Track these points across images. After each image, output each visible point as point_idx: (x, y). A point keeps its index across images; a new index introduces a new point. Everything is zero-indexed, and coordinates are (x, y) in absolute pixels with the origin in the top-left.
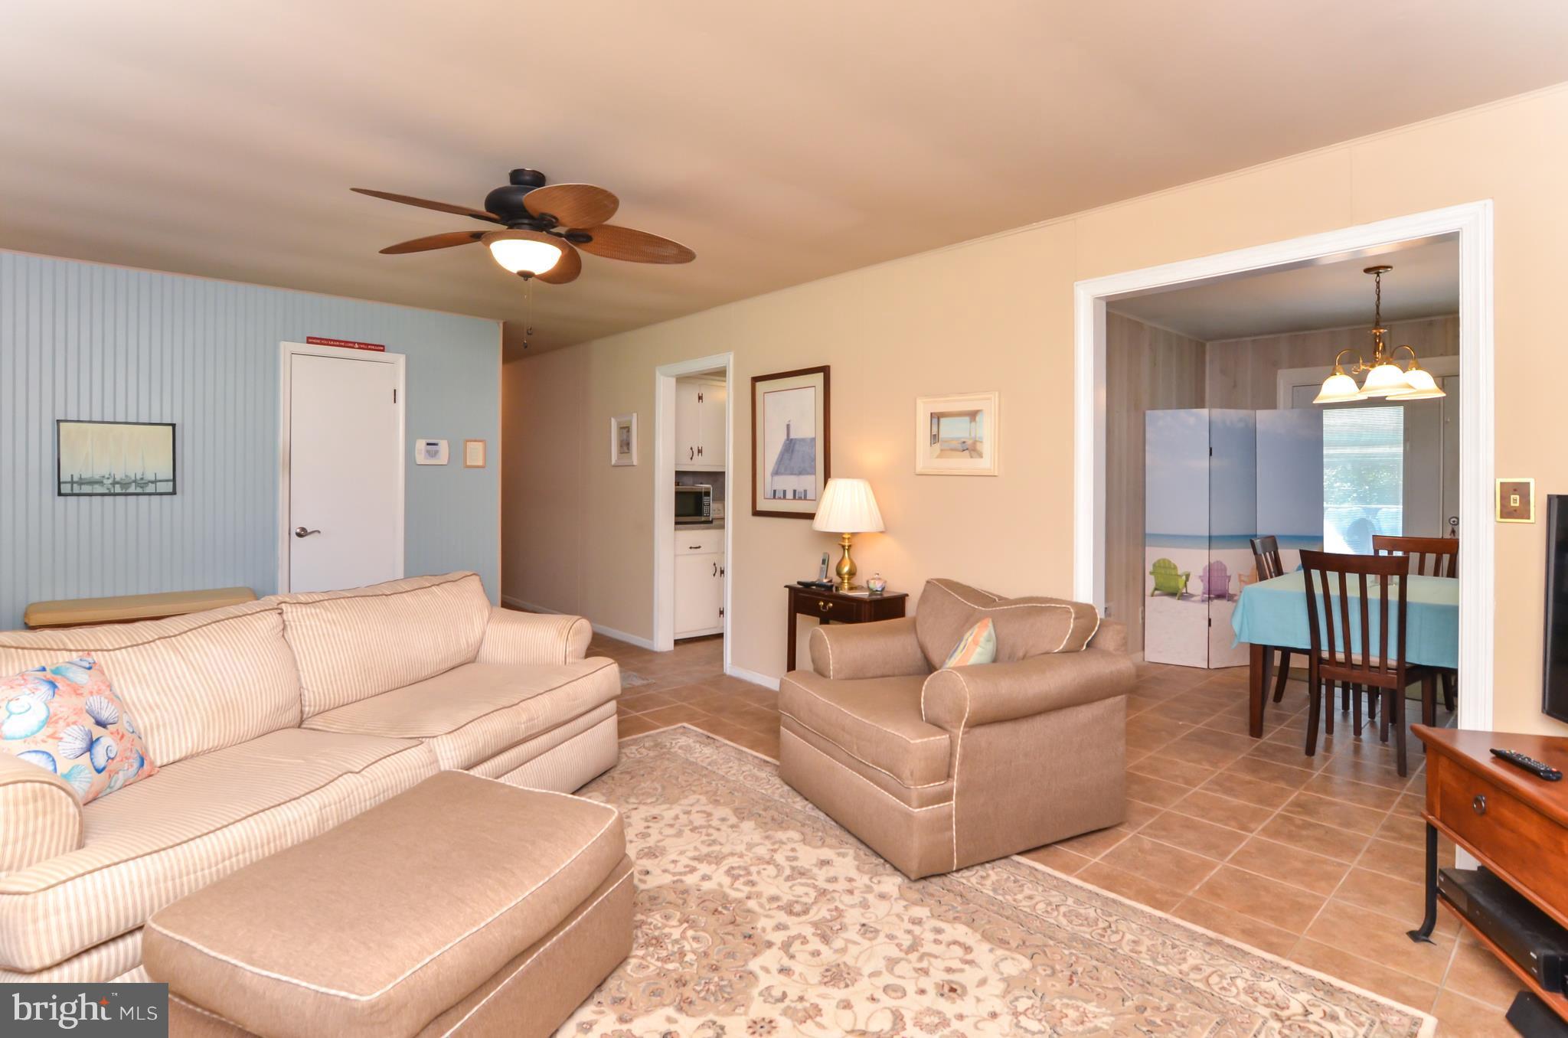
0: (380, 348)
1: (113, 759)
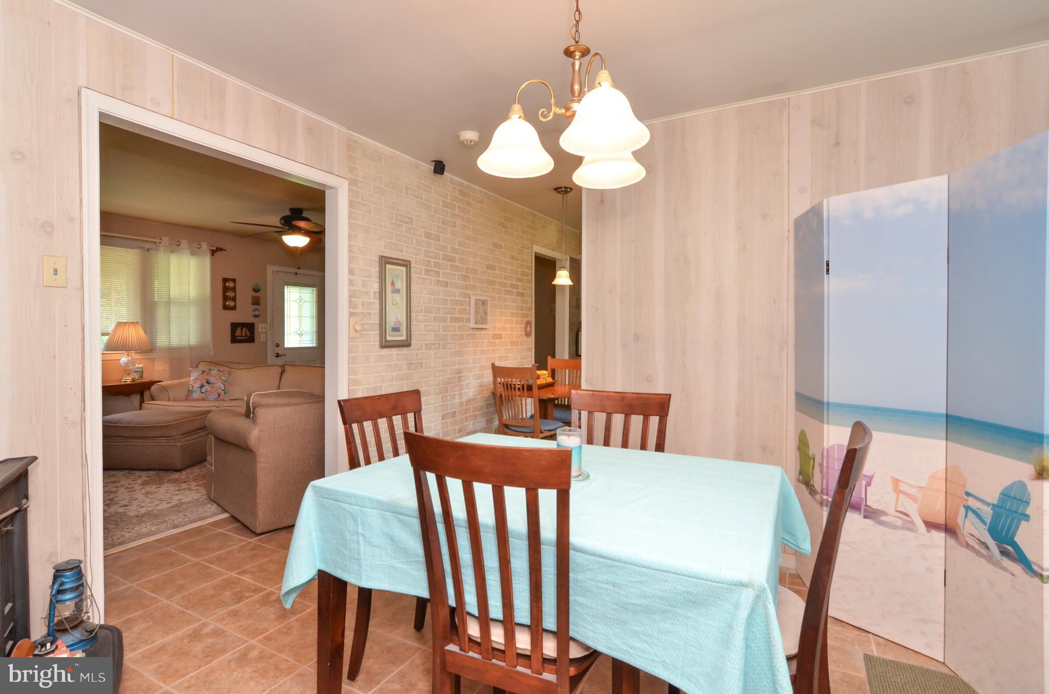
1: (208, 392)
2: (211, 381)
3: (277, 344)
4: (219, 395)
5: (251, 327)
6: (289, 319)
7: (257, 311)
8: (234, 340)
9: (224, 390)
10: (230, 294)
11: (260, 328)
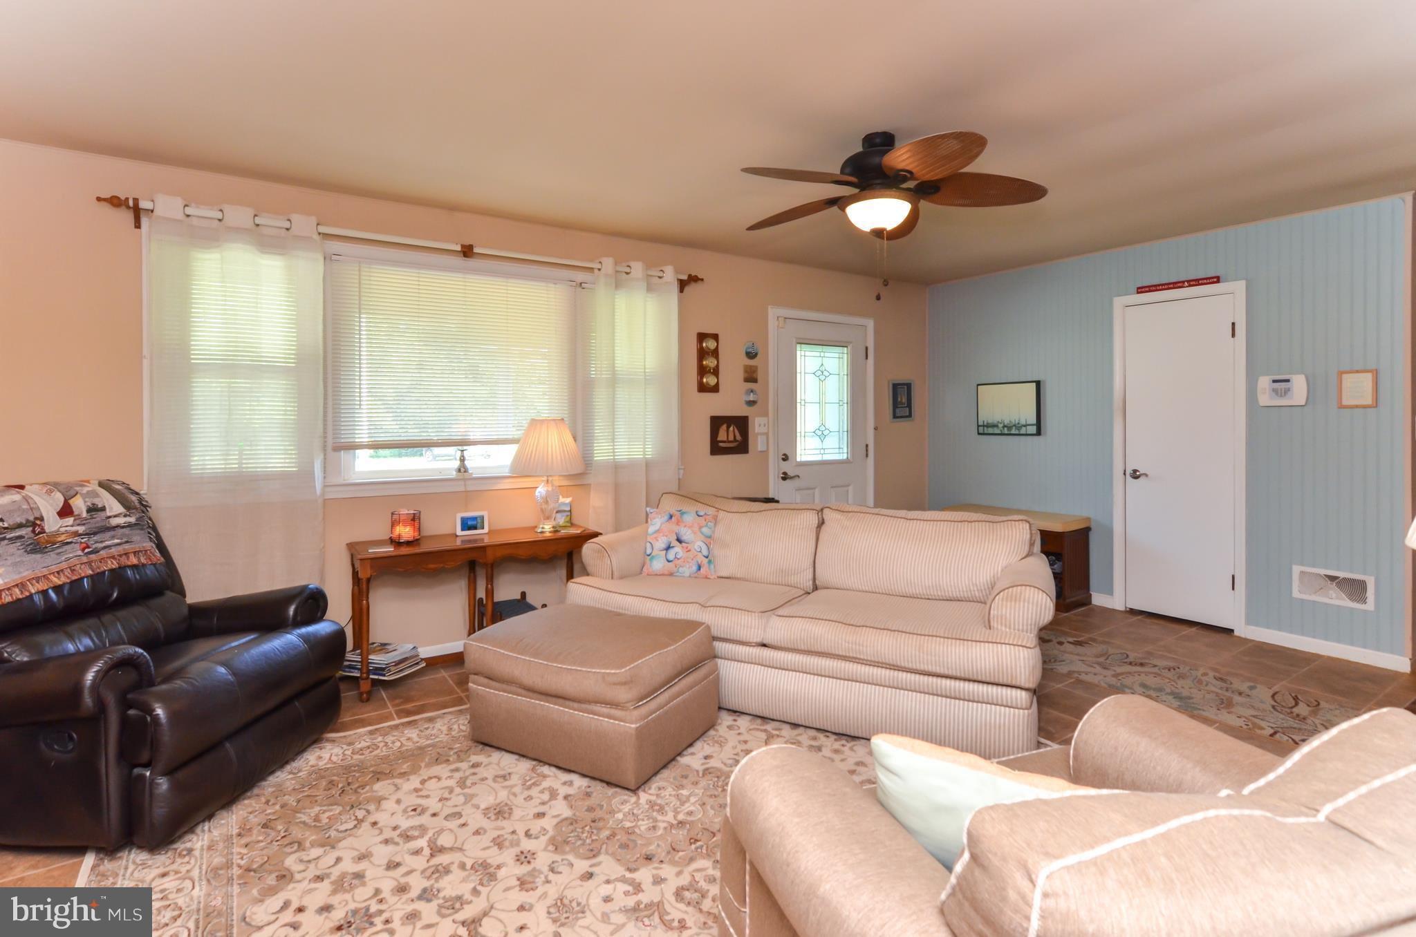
0: (1217, 280)
1: (678, 559)
2: (684, 538)
3: (784, 455)
4: (699, 568)
5: (741, 423)
6: (803, 407)
7: (752, 394)
8: (717, 449)
9: (707, 557)
10: (710, 362)
11: (758, 426)
